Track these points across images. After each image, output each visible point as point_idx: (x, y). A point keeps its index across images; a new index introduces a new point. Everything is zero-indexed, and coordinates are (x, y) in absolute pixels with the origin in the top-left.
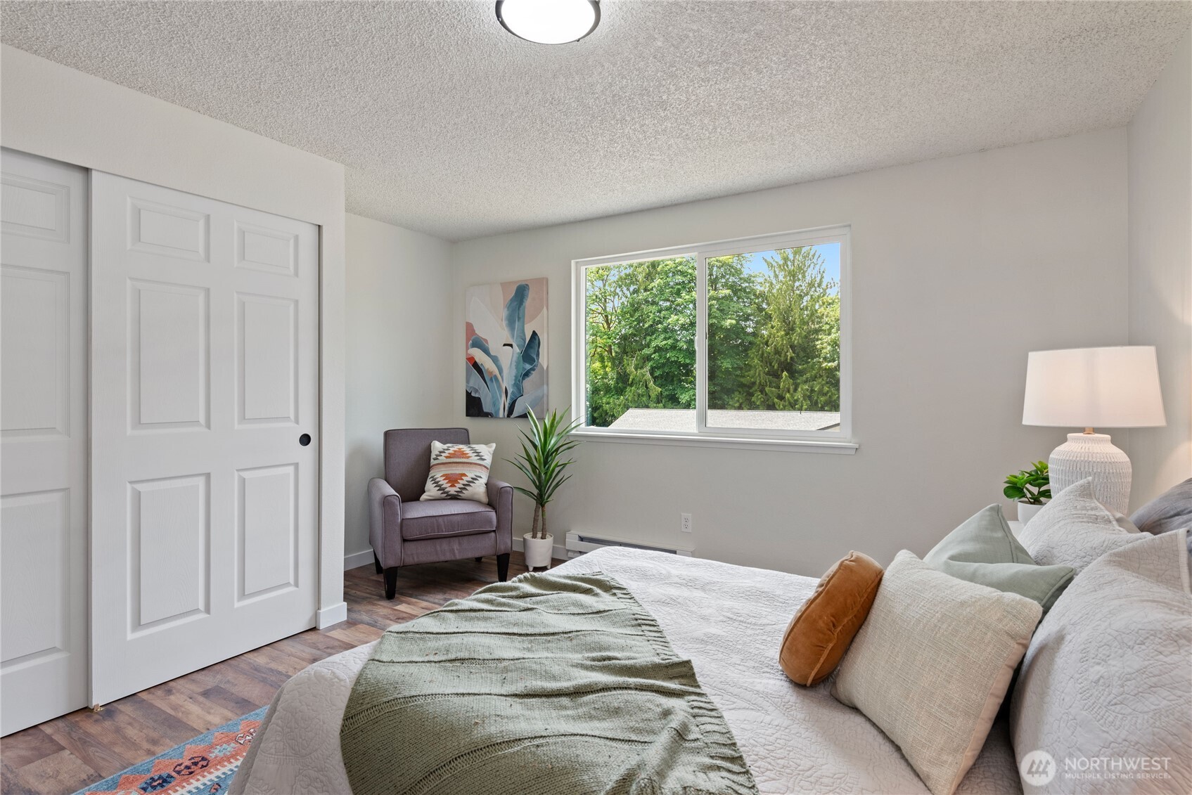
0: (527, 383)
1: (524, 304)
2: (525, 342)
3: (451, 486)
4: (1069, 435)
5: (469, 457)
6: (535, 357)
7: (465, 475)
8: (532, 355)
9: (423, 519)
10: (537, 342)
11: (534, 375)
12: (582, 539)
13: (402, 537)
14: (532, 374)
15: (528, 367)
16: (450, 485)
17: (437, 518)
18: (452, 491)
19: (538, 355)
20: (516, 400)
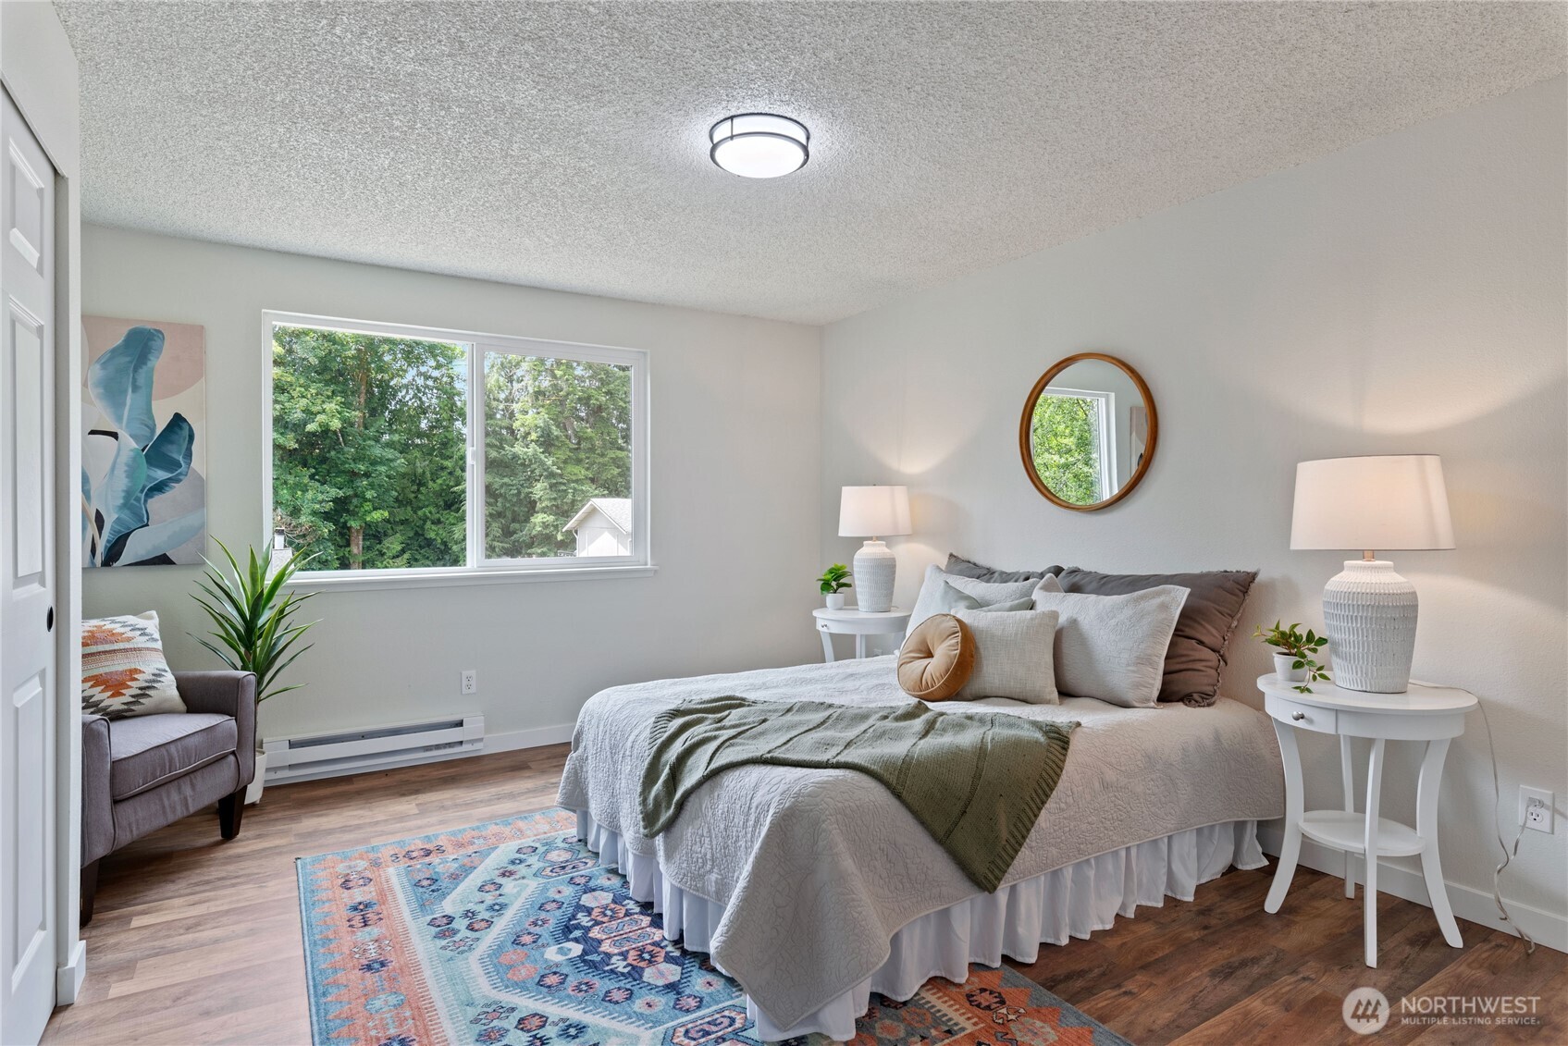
0: (157, 504)
1: (149, 364)
2: (153, 431)
3: (113, 696)
4: (865, 542)
5: (129, 639)
6: (181, 459)
7: (137, 671)
8: (175, 456)
9: (147, 755)
10: (186, 433)
11: (176, 491)
12: (292, 745)
13: (113, 796)
14: (172, 488)
15: (161, 475)
16: (109, 693)
17: (167, 746)
18: (116, 704)
19: (189, 455)
20: (128, 535)
